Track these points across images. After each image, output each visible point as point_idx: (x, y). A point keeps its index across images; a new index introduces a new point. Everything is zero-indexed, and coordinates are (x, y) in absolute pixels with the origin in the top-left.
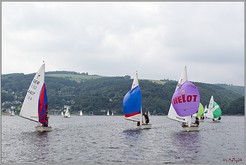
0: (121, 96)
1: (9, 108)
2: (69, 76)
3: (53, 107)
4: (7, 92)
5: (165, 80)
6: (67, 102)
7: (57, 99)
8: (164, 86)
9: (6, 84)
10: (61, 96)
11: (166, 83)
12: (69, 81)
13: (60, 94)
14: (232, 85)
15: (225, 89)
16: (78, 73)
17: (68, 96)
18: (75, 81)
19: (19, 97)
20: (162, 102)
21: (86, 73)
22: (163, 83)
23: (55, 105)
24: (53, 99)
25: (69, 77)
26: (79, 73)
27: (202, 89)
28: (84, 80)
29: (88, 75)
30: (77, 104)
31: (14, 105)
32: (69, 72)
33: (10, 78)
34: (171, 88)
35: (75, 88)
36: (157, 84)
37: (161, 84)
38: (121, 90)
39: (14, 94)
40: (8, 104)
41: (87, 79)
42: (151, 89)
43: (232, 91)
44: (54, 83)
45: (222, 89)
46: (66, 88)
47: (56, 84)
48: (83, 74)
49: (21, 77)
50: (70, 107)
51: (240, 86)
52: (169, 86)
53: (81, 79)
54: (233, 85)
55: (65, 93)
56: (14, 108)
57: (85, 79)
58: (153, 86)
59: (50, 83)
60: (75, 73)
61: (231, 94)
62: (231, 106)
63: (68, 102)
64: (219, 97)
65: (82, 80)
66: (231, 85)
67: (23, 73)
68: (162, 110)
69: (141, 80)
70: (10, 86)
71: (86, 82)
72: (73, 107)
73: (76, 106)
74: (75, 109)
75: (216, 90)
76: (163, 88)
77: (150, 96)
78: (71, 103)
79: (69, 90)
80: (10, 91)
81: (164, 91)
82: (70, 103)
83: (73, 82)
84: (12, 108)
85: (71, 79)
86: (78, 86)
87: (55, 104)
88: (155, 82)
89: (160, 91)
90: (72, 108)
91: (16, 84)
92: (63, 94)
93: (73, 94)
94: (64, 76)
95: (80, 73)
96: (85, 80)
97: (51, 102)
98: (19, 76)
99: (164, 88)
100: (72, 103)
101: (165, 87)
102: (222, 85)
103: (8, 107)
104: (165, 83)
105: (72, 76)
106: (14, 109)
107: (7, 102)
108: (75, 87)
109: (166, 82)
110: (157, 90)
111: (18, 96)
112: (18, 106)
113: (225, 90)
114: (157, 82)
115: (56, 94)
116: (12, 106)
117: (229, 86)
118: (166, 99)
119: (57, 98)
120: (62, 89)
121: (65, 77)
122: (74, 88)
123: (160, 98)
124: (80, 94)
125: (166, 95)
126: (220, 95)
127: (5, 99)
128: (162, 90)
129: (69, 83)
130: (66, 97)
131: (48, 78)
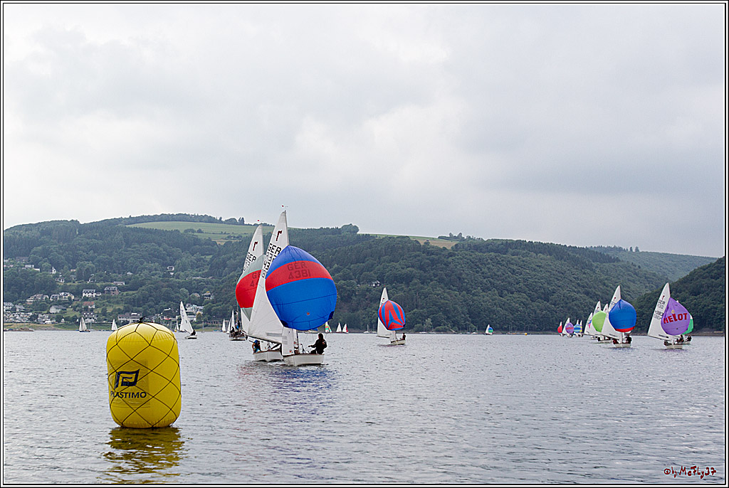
0: (337, 281)
1: (46, 312)
2: (196, 226)
3: (156, 310)
4: (39, 270)
5: (451, 238)
6: (194, 297)
7: (169, 289)
8: (451, 255)
9: (35, 249)
10: (177, 280)
11: (456, 245)
12: (197, 241)
13: (172, 274)
14: (637, 249)
15: (618, 260)
16: (218, 219)
17: (195, 280)
18: (210, 239)
19: (68, 284)
20: (448, 296)
21: (238, 220)
22: (449, 245)
23: (163, 304)
24: (156, 289)
25: (196, 230)
26: (221, 218)
27: (558, 263)
28: (234, 237)
29: (244, 224)
30: (221, 301)
31: (58, 303)
32: (195, 215)
33: (43, 233)
34: (471, 257)
35: (212, 259)
36: (433, 247)
37: (445, 249)
38: (336, 265)
39: (56, 276)
40: (41, 302)
41: (244, 236)
42: (419, 260)
43: (639, 267)
44: (157, 247)
45: (610, 260)
46: (187, 258)
47: (161, 249)
48: (232, 221)
49: (71, 231)
50: (201, 310)
51: (660, 254)
52: (466, 252)
53: (227, 235)
54: (640, 251)
55: (187, 272)
56: (58, 311)
57: (236, 236)
58: (424, 252)
59: (146, 245)
60: (211, 220)
61: (636, 274)
62: (641, 307)
63: (197, 295)
64: (604, 284)
65: (229, 237)
66: (634, 251)
67: (77, 221)
68: (448, 318)
69: (390, 238)
70: (46, 254)
71: (240, 242)
72: (210, 310)
73: (217, 306)
74: (215, 314)
75: (595, 264)
76: (450, 259)
77: (415, 281)
78: (204, 299)
79: (197, 265)
80: (47, 268)
81: (452, 265)
82: (202, 298)
83: (205, 244)
84: (53, 310)
85: (200, 236)
86: (219, 255)
87: (162, 302)
88: (427, 243)
89: (442, 268)
90: (208, 311)
91: (60, 248)
92: (182, 274)
93: (206, 275)
94: (182, 227)
95: (223, 220)
96: (238, 238)
97: (151, 296)
98: (67, 228)
99: (453, 258)
100: (207, 299)
101: (454, 255)
102: (609, 249)
103: (43, 307)
104: (454, 243)
105: (203, 226)
106: (57, 313)
107: (39, 297)
108: (211, 256)
109: (457, 242)
110: (433, 262)
111: (66, 281)
112: (67, 307)
113: (620, 264)
114: (432, 243)
115: (164, 276)
116: (51, 306)
117: (629, 253)
118: (460, 290)
119: (168, 286)
120: (178, 262)
121: (186, 231)
122: (208, 260)
123: (442, 285)
124: (225, 276)
125: (460, 279)
126: (606, 279)
127: (34, 287)
128: (447, 265)
129: (195, 245)
130: (190, 283)
131: (140, 234)
